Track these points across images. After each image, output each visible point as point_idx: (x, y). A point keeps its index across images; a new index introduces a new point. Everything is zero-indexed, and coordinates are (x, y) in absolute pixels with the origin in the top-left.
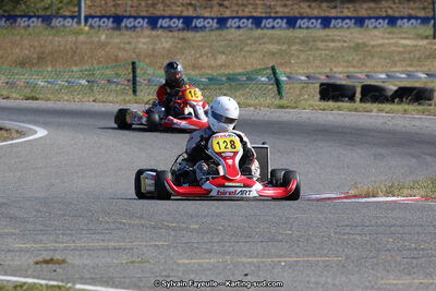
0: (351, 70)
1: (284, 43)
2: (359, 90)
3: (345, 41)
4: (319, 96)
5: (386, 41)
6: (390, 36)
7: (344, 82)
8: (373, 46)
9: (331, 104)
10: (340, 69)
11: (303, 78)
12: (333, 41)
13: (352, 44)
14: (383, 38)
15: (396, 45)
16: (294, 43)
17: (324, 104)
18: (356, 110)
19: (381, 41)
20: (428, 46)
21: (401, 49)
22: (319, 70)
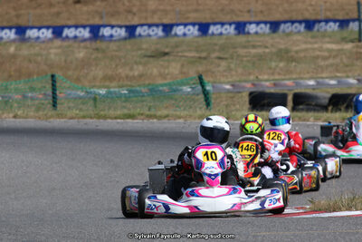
0: (277, 77)
1: (202, 51)
2: (290, 98)
3: (266, 47)
4: (248, 106)
5: (309, 46)
6: (313, 40)
7: (272, 91)
8: (297, 52)
10: (266, 77)
11: (228, 87)
12: (254, 47)
13: (274, 50)
14: (306, 43)
15: (321, 49)
16: (214, 50)
19: (304, 46)
20: (355, 50)
21: (326, 54)
22: (243, 78)
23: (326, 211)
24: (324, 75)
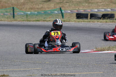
0: (85, 8)
2: (89, 15)
4: (76, 17)
7: (84, 13)
9: (81, 20)
10: (81, 8)
11: (69, 11)
17: (78, 20)
18: (90, 22)
22: (74, 9)
23: (100, 51)
24: (100, 8)
